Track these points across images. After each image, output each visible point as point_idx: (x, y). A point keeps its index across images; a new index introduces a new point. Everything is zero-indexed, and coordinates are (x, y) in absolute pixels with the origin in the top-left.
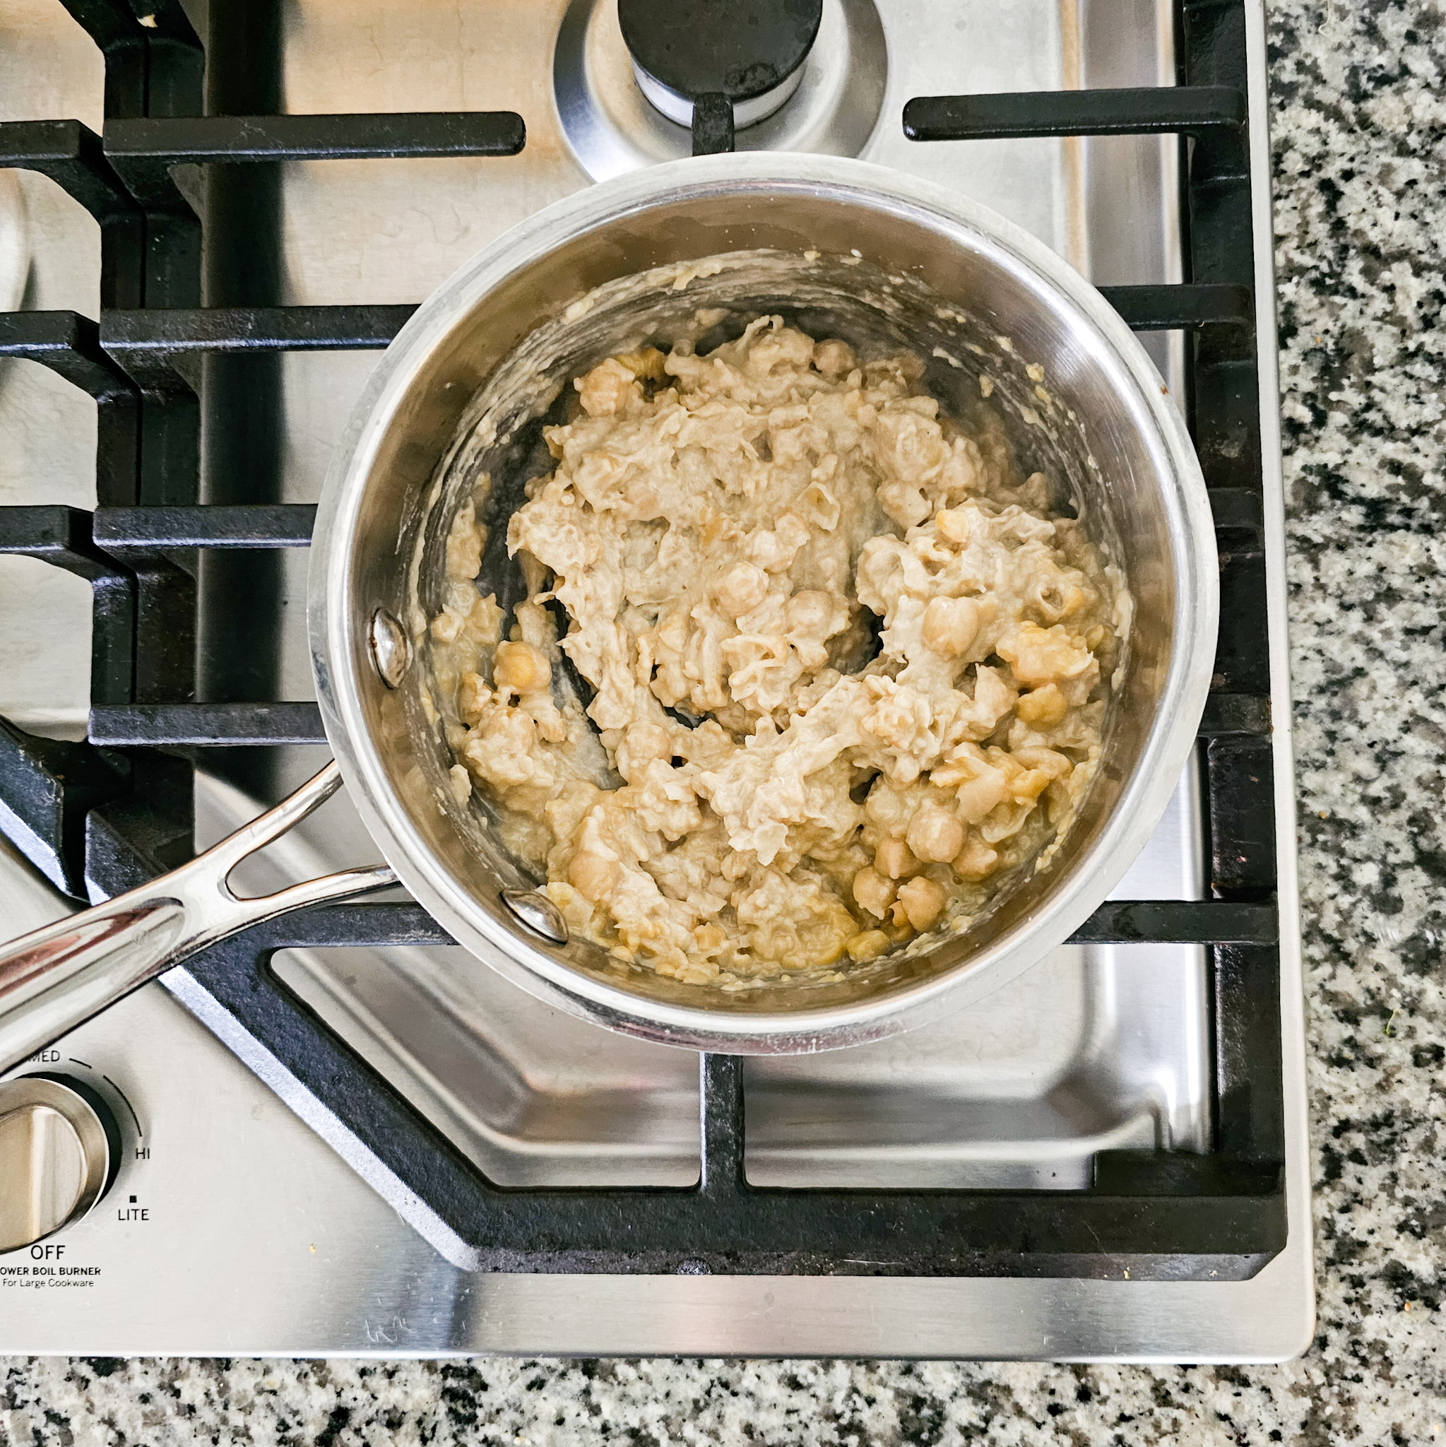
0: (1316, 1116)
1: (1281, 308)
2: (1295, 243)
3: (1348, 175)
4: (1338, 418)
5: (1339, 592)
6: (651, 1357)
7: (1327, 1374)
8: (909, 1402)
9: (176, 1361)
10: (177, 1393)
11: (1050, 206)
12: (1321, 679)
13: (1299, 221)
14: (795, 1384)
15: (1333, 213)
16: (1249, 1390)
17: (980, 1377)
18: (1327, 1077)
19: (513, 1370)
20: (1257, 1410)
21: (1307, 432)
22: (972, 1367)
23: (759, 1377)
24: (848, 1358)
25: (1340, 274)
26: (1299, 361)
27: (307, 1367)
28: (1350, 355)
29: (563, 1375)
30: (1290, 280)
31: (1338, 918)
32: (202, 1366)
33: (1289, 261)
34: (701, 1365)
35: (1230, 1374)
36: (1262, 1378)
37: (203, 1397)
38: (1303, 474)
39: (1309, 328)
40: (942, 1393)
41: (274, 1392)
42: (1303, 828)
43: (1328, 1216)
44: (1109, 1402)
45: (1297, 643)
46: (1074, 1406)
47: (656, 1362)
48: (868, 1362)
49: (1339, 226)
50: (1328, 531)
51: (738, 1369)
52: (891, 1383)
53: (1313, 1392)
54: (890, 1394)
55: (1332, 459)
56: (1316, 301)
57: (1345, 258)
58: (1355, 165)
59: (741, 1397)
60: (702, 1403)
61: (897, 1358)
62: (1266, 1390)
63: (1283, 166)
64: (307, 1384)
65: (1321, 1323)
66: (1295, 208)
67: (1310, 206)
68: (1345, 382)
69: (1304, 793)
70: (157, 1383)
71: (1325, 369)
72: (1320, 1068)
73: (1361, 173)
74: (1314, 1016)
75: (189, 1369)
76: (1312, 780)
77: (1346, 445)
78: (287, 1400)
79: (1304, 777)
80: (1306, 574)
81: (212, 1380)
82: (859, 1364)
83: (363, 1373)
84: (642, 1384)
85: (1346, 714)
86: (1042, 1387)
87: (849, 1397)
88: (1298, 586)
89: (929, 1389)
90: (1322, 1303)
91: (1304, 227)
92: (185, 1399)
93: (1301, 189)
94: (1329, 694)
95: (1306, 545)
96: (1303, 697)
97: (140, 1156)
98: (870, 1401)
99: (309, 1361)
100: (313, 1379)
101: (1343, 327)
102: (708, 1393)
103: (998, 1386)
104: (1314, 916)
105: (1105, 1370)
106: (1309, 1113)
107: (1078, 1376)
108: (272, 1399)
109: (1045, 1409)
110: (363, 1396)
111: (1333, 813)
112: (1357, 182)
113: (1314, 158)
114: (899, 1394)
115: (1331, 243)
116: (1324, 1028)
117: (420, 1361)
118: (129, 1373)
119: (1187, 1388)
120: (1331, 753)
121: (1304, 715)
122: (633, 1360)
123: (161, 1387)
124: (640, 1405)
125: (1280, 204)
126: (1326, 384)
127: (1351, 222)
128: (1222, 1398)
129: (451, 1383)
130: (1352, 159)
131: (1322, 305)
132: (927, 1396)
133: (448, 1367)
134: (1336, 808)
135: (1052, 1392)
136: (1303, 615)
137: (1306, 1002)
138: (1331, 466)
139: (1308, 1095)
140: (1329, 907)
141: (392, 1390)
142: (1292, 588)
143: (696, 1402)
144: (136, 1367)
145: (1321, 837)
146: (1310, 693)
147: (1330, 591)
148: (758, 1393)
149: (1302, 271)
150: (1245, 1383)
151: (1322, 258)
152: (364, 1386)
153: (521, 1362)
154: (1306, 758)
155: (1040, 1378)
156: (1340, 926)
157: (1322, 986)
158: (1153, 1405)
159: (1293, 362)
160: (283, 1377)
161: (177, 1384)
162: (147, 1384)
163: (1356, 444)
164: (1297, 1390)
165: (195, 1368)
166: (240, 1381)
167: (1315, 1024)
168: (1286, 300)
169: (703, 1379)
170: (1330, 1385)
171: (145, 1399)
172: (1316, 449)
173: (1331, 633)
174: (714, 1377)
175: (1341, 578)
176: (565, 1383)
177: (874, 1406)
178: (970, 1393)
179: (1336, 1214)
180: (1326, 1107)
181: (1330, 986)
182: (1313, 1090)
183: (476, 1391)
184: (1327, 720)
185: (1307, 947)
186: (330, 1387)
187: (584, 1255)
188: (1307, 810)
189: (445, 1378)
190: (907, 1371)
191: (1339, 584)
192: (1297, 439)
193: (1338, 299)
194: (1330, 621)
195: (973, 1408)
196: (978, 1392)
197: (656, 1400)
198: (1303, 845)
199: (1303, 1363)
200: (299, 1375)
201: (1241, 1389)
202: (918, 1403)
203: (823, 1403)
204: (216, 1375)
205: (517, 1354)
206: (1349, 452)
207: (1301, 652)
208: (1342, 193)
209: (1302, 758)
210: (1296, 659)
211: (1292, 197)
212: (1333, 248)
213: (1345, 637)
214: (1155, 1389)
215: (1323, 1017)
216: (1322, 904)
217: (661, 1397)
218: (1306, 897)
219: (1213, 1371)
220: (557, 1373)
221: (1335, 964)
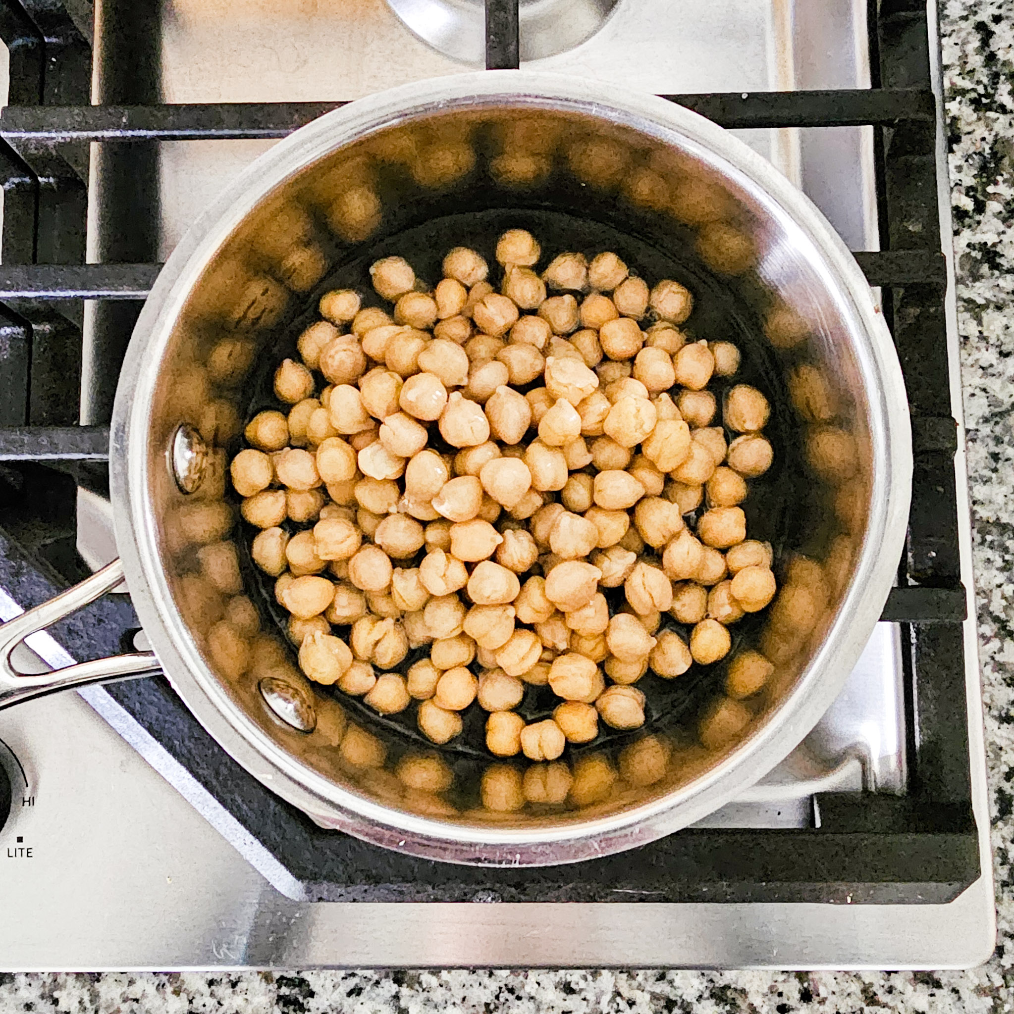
0: (990, 764)
1: (948, 121)
2: (957, 71)
3: (997, 19)
4: (994, 207)
5: (999, 343)
6: (450, 968)
7: (1004, 977)
8: (662, 1003)
9: (55, 976)
10: (56, 1002)
11: (763, 45)
12: (987, 412)
13: (961, 54)
14: (568, 989)
15: (986, 48)
16: (941, 990)
17: (721, 983)
18: (999, 732)
19: (335, 980)
20: (948, 1007)
21: (970, 217)
22: (715, 975)
23: (539, 984)
24: (612, 968)
25: (994, 95)
26: (962, 162)
27: (164, 979)
28: (1003, 157)
29: (377, 983)
30: (954, 99)
31: (1004, 603)
32: (77, 978)
33: (952, 84)
34: (491, 975)
35: (926, 978)
36: (952, 981)
37: (77, 1005)
38: (968, 250)
39: (970, 136)
40: (690, 996)
41: (136, 1000)
42: (975, 531)
43: (1002, 846)
44: (827, 1002)
45: (966, 384)
46: (799, 1006)
47: (453, 972)
48: (629, 971)
49: (991, 58)
50: (989, 295)
51: (521, 978)
52: (648, 988)
53: (994, 993)
54: (648, 997)
55: (990, 238)
56: (975, 116)
57: (998, 83)
58: (1002, 11)
59: (524, 1000)
60: (492, 1007)
61: (654, 968)
62: (955, 991)
63: (946, 12)
64: (165, 992)
65: (1000, 935)
66: (956, 44)
67: (968, 42)
68: (999, 178)
69: (974, 503)
70: (39, 994)
71: (983, 168)
72: (993, 724)
73: (1007, 17)
74: (987, 682)
75: (66, 981)
76: (980, 492)
77: (1002, 227)
78: (147, 1006)
79: (974, 490)
80: (972, 329)
81: (85, 990)
82: (621, 972)
83: (211, 983)
84: (442, 990)
85: (1006, 439)
86: (772, 990)
87: (613, 1000)
88: (966, 338)
89: (679, 992)
90: (1000, 918)
91: (963, 60)
92: (63, 1006)
93: (960, 30)
94: (992, 423)
95: (971, 306)
96: (972, 426)
97: (27, 804)
98: (631, 1003)
99: (166, 974)
100: (169, 989)
101: (996, 135)
102: (497, 997)
103: (735, 990)
104: (985, 601)
105: (823, 975)
106: (986, 761)
107: (801, 981)
108: (135, 1006)
109: (774, 1009)
110: (211, 1002)
111: (998, 519)
112: (1004, 25)
113: (971, 6)
114: (655, 997)
115: (985, 71)
116: (995, 692)
117: (259, 973)
118: (16, 986)
119: (890, 990)
120: (995, 470)
121: (974, 440)
122: (435, 970)
123: (42, 997)
124: (441, 1009)
125: (944, 41)
126: (984, 180)
127: (1001, 55)
128: (919, 997)
129: (285, 991)
130: (1000, 7)
131: (979, 119)
132: (678, 999)
133: (282, 978)
134: (1000, 514)
135: (780, 994)
136: (970, 361)
137: (981, 672)
138: (990, 244)
139: (986, 747)
140: (997, 593)
141: (235, 996)
142: (962, 339)
143: (487, 1005)
144: (21, 981)
145: (989, 538)
146: (977, 423)
147: (991, 342)
148: (537, 997)
149: (963, 92)
150: (938, 985)
151: (979, 82)
152: (212, 994)
153: (342, 973)
154: (976, 475)
155: (770, 983)
156: (1005, 609)
157: (993, 658)
158: (863, 1005)
159: (958, 163)
160: (145, 987)
161: (56, 994)
162: (31, 994)
163: (1009, 227)
164: (980, 991)
165: (71, 980)
166: (109, 991)
167: (987, 688)
168: (951, 115)
169: (493, 985)
170: (1007, 987)
171: (28, 1007)
172: (978, 230)
173: (994, 375)
174: (502, 984)
175: (999, 332)
176: (379, 990)
177: (634, 1007)
178: (712, 996)
179: (1008, 844)
180: (998, 757)
181: (998, 657)
182: (988, 742)
183: (305, 998)
184: (991, 443)
185: (980, 626)
186: (183, 996)
187: (395, 887)
188: (977, 517)
189: (279, 987)
190: (662, 977)
191: (998, 336)
192: (963, 222)
193: (991, 114)
194: (991, 366)
195: (716, 1008)
196: (720, 995)
197: (454, 1004)
198: (975, 543)
199: (985, 969)
200: (159, 985)
201: (935, 991)
202: (670, 1004)
203: (591, 1004)
204: (88, 987)
205: (340, 968)
206: (1004, 232)
207: (970, 390)
208: (993, 33)
209: (973, 475)
210: (966, 395)
211: (954, 34)
212: (987, 76)
213: (1005, 378)
214: (864, 991)
215: (994, 683)
216: (991, 591)
217: (458, 1002)
218: (979, 586)
219: (912, 976)
220: (372, 982)
221: (1002, 640)
